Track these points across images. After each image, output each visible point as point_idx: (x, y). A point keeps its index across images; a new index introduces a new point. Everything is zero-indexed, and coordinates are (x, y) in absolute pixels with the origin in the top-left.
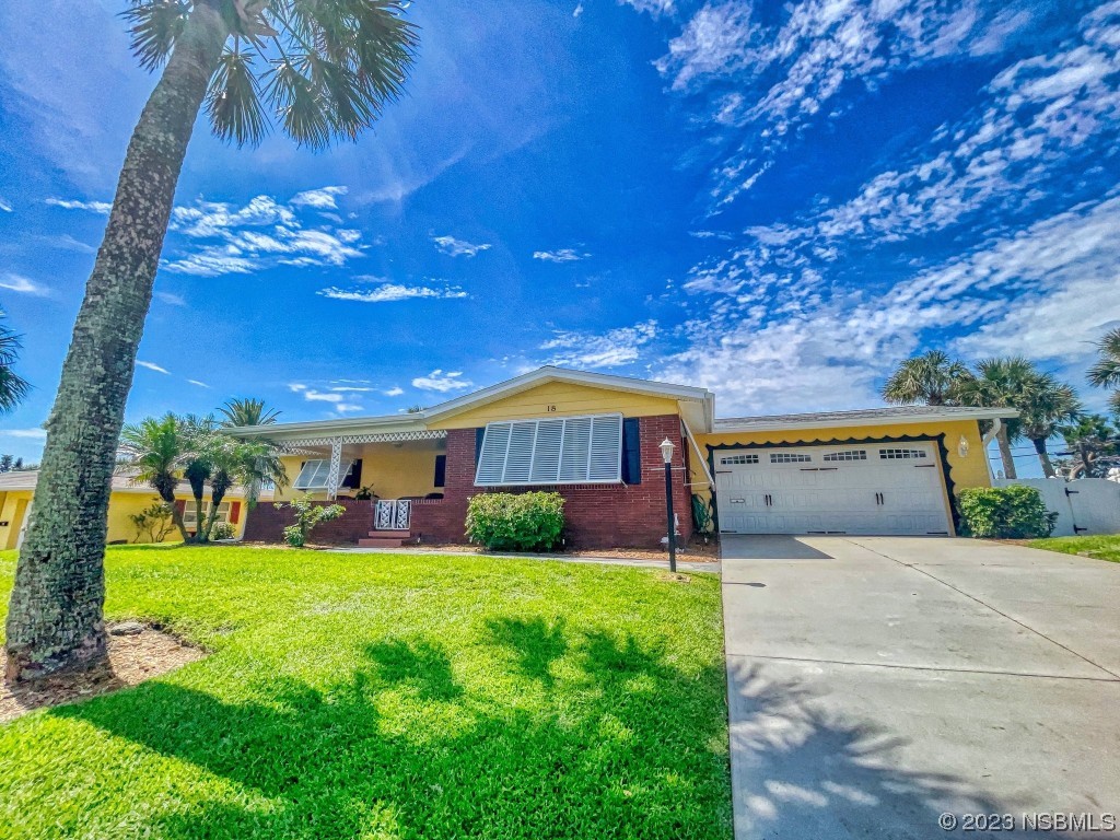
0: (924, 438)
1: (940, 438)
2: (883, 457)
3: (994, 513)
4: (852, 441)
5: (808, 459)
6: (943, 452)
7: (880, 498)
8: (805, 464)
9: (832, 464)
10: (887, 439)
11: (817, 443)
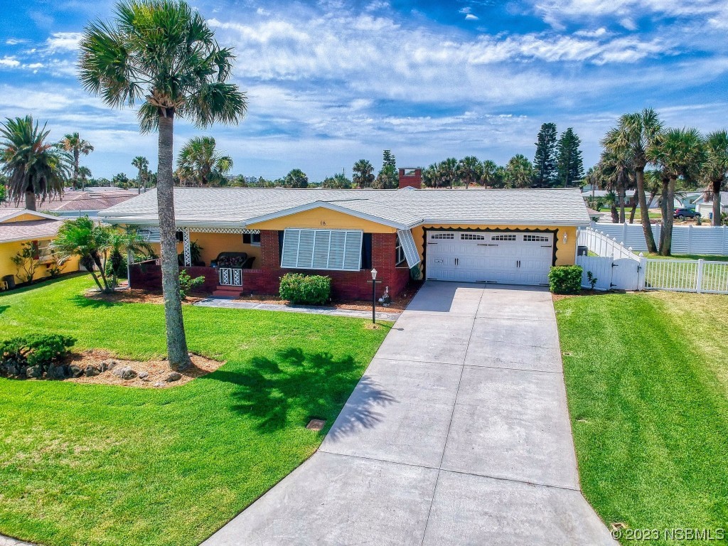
0: (547, 231)
1: (555, 232)
2: (525, 240)
3: (558, 281)
4: (507, 230)
5: (483, 239)
6: (556, 240)
7: (519, 263)
8: (480, 241)
9: (495, 242)
10: (527, 230)
11: (488, 230)
